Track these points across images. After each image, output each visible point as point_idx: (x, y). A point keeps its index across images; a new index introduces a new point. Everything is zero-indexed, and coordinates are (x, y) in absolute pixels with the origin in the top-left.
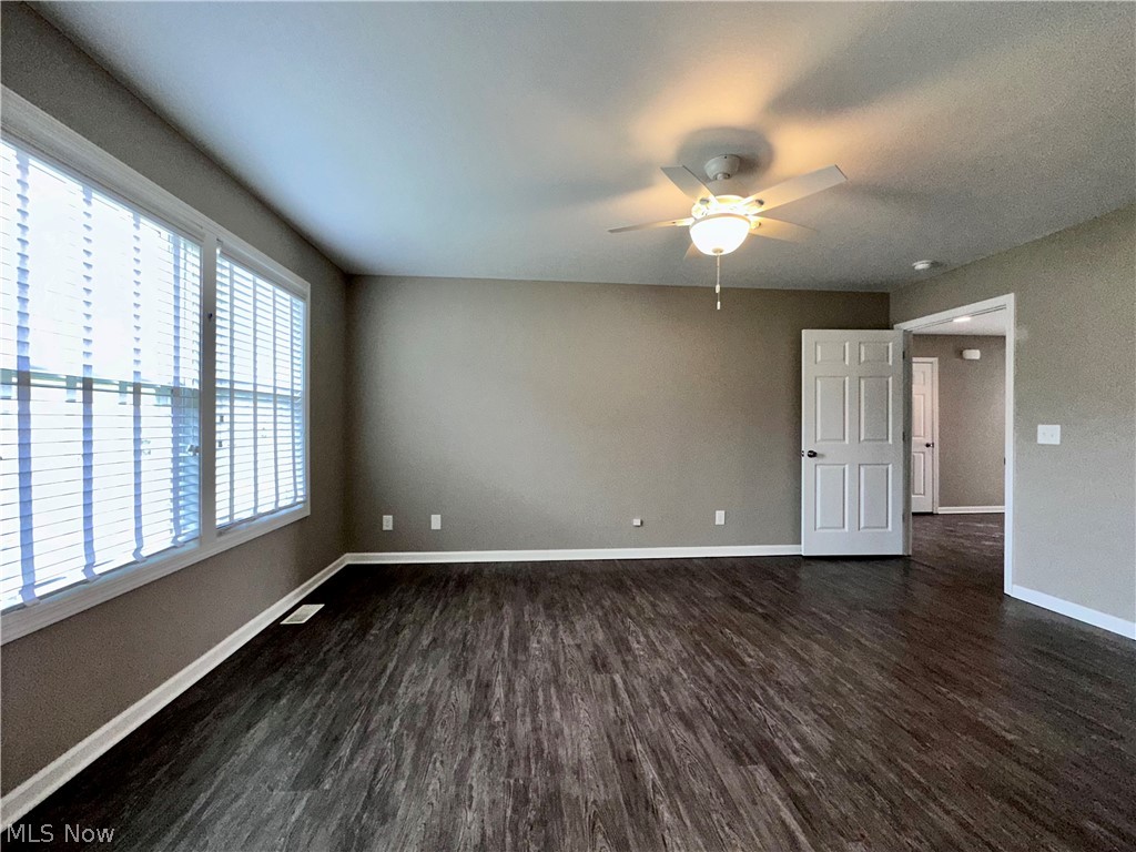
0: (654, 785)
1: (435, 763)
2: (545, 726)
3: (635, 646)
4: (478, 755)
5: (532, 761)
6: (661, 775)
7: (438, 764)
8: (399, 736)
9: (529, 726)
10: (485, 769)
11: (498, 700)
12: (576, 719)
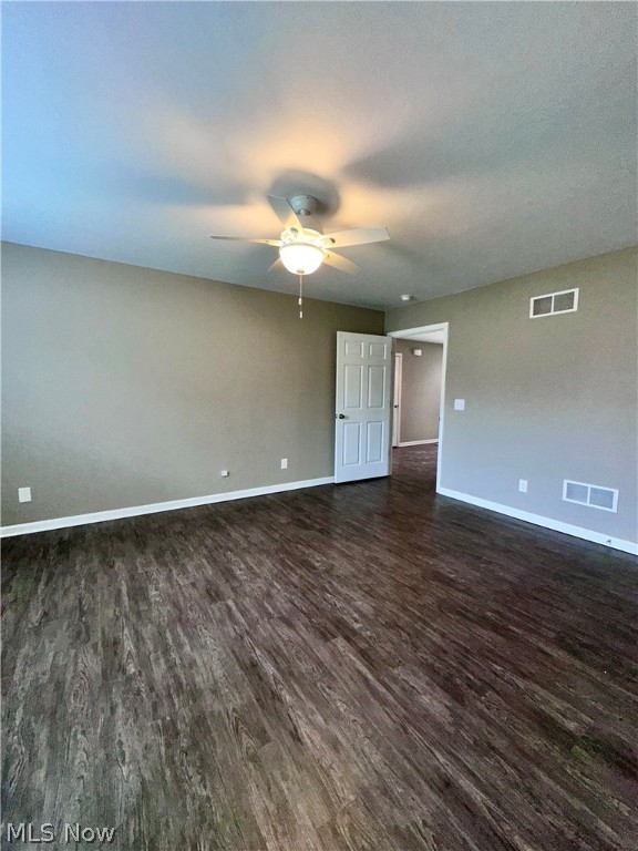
0: (275, 678)
1: (75, 735)
2: (178, 661)
3: (239, 572)
4: (120, 710)
5: (174, 696)
6: (278, 669)
7: (79, 736)
8: (26, 725)
9: (163, 666)
10: (131, 720)
11: (130, 653)
12: (204, 646)
